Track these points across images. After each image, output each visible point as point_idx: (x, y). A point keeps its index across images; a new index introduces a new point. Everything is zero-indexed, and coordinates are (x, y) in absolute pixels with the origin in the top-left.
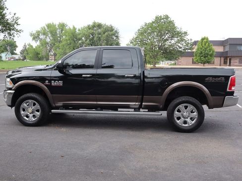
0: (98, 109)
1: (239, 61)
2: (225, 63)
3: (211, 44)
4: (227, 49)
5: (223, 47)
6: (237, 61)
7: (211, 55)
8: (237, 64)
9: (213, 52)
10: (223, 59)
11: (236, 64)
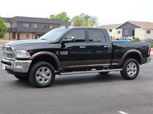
0: (87, 70)
1: (26, 36)
2: (14, 38)
3: (3, 21)
4: (15, 25)
5: (10, 24)
6: (25, 36)
7: (4, 30)
8: (25, 38)
9: (6, 27)
10: (11, 34)
11: (23, 38)
